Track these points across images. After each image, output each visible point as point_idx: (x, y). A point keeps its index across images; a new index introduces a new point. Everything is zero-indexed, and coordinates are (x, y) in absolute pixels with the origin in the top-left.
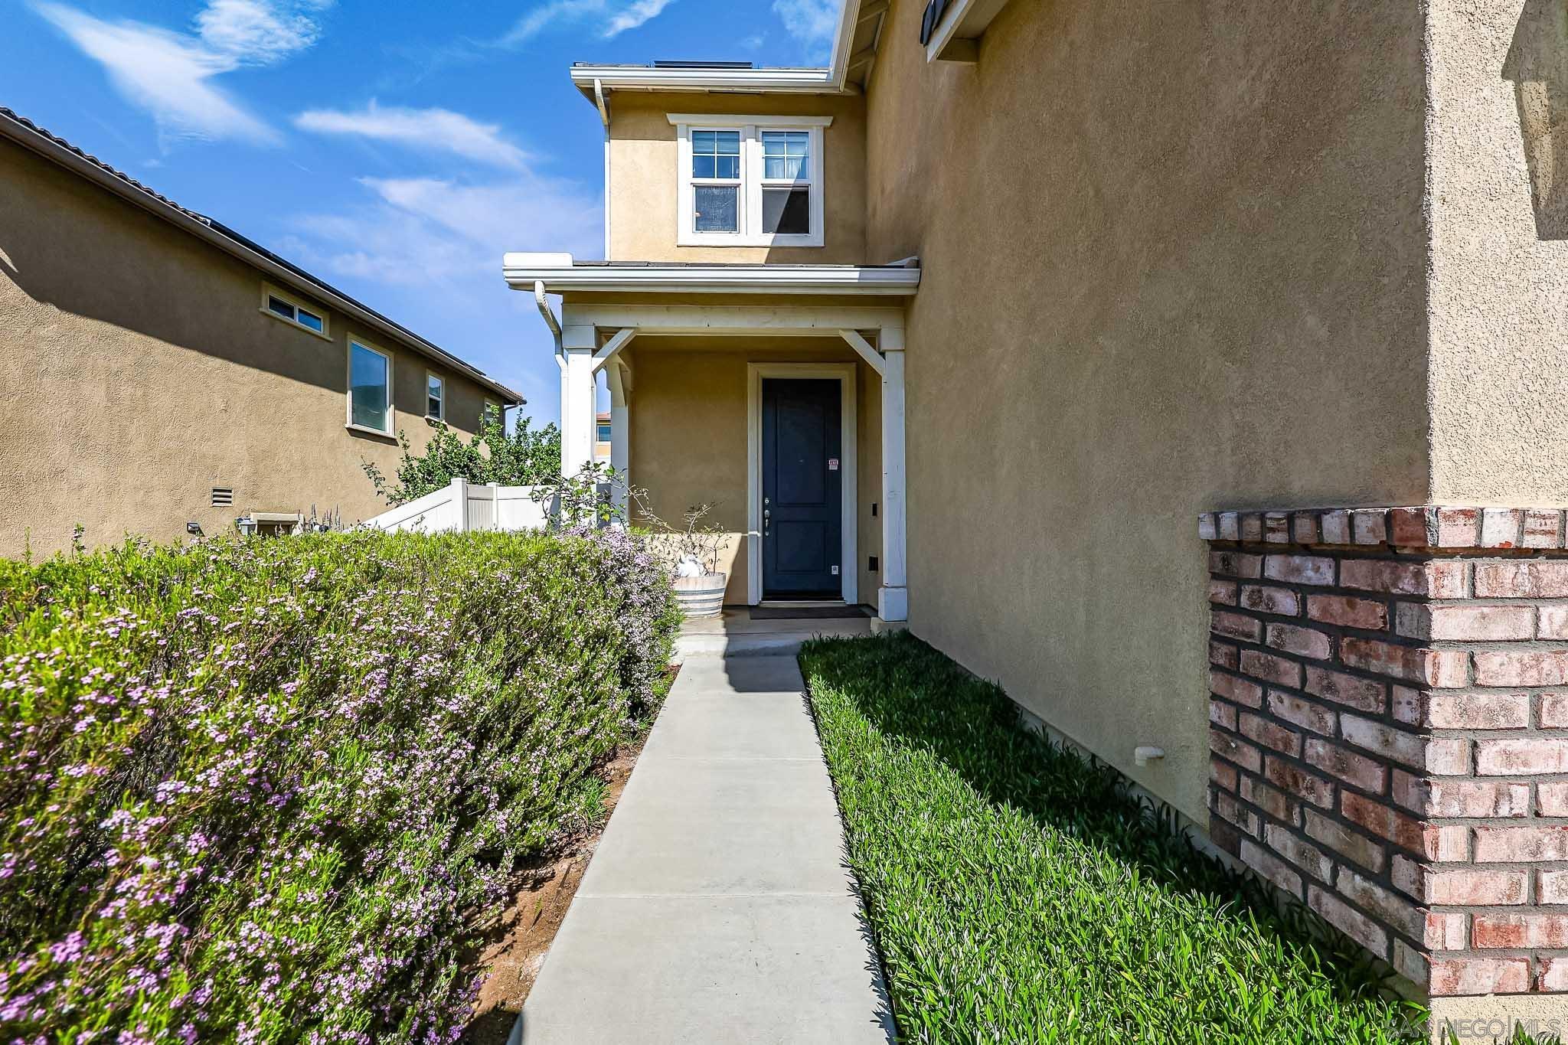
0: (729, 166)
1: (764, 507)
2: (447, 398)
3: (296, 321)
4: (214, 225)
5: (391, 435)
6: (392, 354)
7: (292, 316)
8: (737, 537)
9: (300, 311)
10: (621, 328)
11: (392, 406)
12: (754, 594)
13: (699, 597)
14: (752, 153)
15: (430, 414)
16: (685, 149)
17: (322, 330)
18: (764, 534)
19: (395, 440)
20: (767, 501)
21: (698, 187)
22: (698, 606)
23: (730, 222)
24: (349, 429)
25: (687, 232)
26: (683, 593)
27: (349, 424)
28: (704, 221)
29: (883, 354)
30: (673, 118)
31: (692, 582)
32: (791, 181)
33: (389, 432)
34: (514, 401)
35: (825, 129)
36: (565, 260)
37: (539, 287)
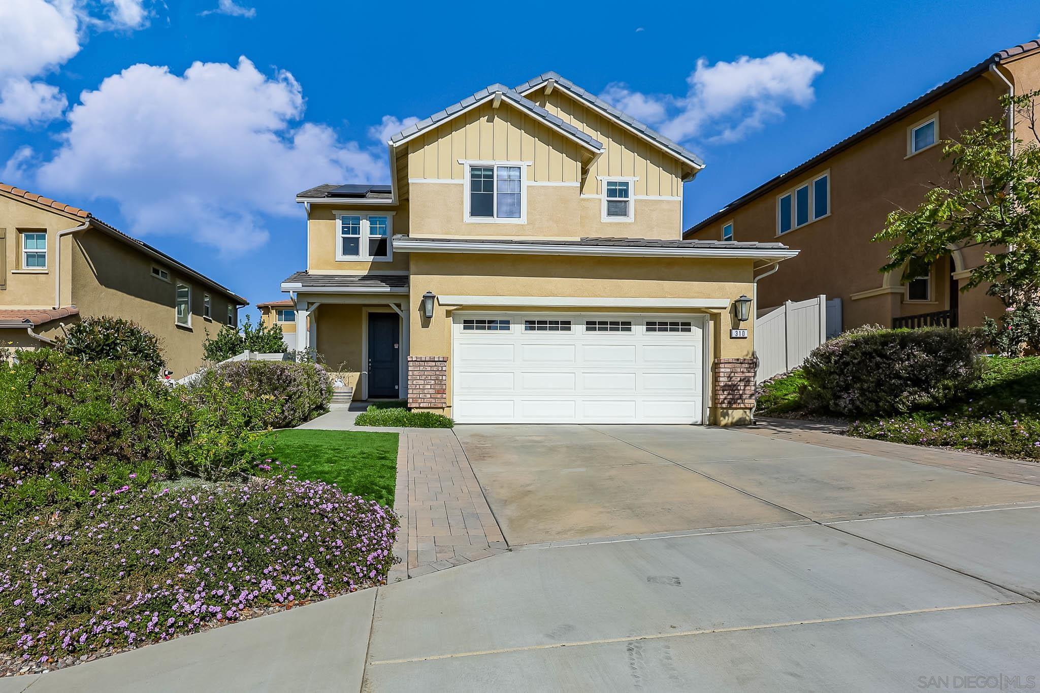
0: (356, 230)
1: (369, 362)
2: (212, 305)
3: (160, 277)
4: (145, 245)
5: (191, 327)
6: (191, 286)
7: (159, 275)
8: (359, 373)
9: (162, 272)
10: (315, 303)
11: (191, 312)
12: (365, 395)
13: (342, 394)
14: (365, 225)
15: (205, 315)
16: (339, 223)
17: (168, 280)
18: (369, 373)
19: (191, 329)
20: (370, 360)
21: (344, 238)
22: (342, 397)
23: (356, 252)
24: (176, 325)
25: (340, 256)
26: (337, 393)
27: (176, 323)
28: (346, 251)
29: (402, 311)
30: (334, 212)
31: (340, 388)
32: (380, 236)
33: (189, 325)
34: (244, 303)
35: (393, 216)
36: (299, 285)
37: (291, 292)
